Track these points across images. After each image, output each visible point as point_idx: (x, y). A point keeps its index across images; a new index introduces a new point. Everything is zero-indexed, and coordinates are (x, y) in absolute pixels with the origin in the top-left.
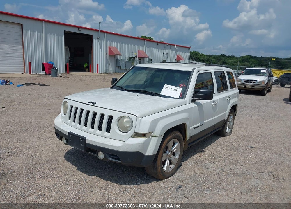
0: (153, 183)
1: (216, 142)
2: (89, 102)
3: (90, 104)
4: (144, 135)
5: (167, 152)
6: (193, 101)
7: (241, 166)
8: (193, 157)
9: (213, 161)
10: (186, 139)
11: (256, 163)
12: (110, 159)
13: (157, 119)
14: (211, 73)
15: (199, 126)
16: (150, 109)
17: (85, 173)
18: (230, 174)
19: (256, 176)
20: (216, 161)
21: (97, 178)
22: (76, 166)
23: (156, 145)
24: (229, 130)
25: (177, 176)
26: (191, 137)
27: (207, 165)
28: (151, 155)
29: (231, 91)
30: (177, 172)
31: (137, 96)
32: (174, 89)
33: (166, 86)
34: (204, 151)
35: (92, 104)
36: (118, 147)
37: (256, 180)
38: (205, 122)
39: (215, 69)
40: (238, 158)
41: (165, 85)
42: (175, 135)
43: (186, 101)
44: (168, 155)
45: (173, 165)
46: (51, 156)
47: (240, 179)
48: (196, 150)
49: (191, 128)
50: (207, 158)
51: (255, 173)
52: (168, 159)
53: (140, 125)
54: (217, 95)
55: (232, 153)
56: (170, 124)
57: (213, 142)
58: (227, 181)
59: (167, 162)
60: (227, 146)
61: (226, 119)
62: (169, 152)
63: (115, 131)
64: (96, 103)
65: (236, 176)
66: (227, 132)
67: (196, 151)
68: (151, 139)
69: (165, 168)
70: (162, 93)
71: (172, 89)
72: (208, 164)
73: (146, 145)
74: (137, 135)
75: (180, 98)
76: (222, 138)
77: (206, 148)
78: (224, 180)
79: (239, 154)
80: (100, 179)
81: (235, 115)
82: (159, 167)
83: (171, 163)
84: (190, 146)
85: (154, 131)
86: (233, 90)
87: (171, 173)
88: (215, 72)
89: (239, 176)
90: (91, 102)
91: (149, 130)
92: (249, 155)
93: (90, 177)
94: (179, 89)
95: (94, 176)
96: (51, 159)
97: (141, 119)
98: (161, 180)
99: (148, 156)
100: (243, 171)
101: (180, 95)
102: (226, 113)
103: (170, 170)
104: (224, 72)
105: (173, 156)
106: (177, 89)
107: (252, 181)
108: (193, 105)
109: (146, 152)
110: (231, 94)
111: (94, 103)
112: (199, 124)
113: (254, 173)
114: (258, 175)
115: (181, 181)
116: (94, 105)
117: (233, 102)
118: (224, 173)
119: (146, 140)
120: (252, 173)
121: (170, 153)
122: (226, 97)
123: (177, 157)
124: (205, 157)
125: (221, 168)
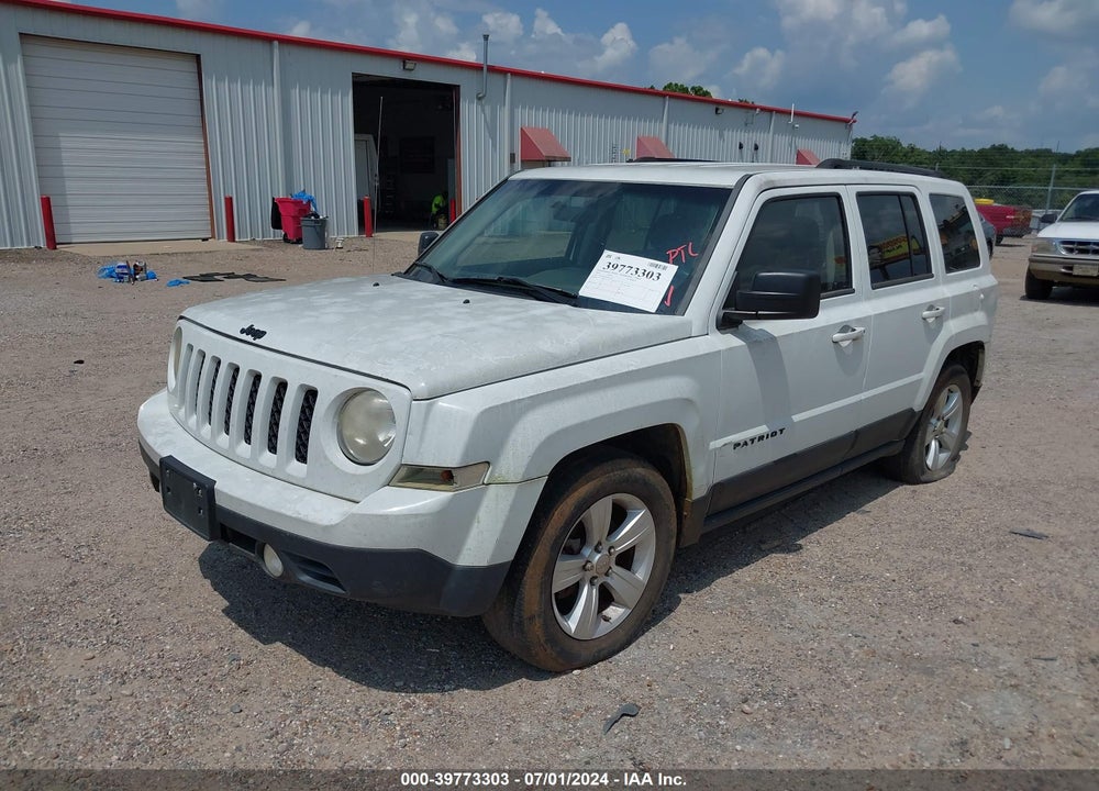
0: (513, 686)
1: (867, 507)
2: (243, 331)
3: (244, 337)
4: (445, 477)
5: (587, 552)
6: (727, 323)
7: (956, 621)
8: (738, 574)
9: (825, 593)
10: (691, 495)
11: (1031, 612)
12: (305, 578)
13: (513, 402)
14: (838, 197)
15: (761, 438)
16: (489, 357)
17: (246, 629)
18: (889, 658)
19: (1012, 675)
20: (840, 593)
21: (289, 650)
22: (226, 597)
23: (508, 523)
24: (944, 456)
25: (634, 659)
26: (718, 489)
27: (791, 610)
28: (484, 563)
29: (947, 282)
30: (642, 639)
31: (467, 302)
32: (640, 272)
33: (608, 257)
34: (801, 547)
35: (249, 338)
36: (326, 528)
37: (1006, 694)
38: (796, 418)
39: (866, 179)
40: (950, 584)
41: (606, 253)
42: (618, 474)
43: (690, 323)
44: (589, 565)
45: (621, 610)
46: (150, 552)
47: (928, 687)
48: (764, 543)
49: (715, 444)
50: (804, 578)
51: (1010, 661)
52: (592, 583)
53: (424, 429)
54: (868, 298)
55: (926, 561)
56: (582, 426)
57: (854, 507)
58: (862, 695)
59: (586, 596)
60: (915, 525)
61: (918, 403)
62: (597, 550)
63: (326, 458)
64: (264, 333)
65: (915, 669)
66: (929, 462)
67: (763, 547)
68: (481, 495)
69: (572, 623)
70: (586, 291)
71: (633, 271)
72: (801, 606)
73: (455, 521)
74: (417, 475)
75: (662, 310)
76: (902, 493)
77: (814, 536)
78: (848, 686)
79: (963, 564)
80: (295, 656)
81: (975, 391)
82: (531, 618)
83: (606, 598)
84: (716, 524)
85: (498, 455)
86: (961, 279)
87: (604, 645)
88: (860, 195)
89: (930, 673)
90: (250, 331)
91: (466, 454)
92: (1010, 572)
93: (261, 646)
94: (665, 268)
95: (279, 644)
96: (146, 563)
97: (431, 405)
98: (557, 673)
99: (471, 572)
100: (954, 649)
101: (665, 298)
102: (919, 382)
103: (604, 628)
104: (913, 197)
105: (616, 569)
106: (656, 271)
107: (984, 699)
108: (730, 341)
109: (459, 552)
110: (949, 295)
111: (259, 334)
112: (763, 429)
113: (1011, 658)
114: (1023, 671)
115: (646, 683)
116: (258, 341)
117: (956, 330)
118: (857, 655)
119: (451, 500)
120: (996, 660)
121: (599, 555)
122: (916, 308)
123: (642, 572)
124: (795, 576)
125: (853, 627)
